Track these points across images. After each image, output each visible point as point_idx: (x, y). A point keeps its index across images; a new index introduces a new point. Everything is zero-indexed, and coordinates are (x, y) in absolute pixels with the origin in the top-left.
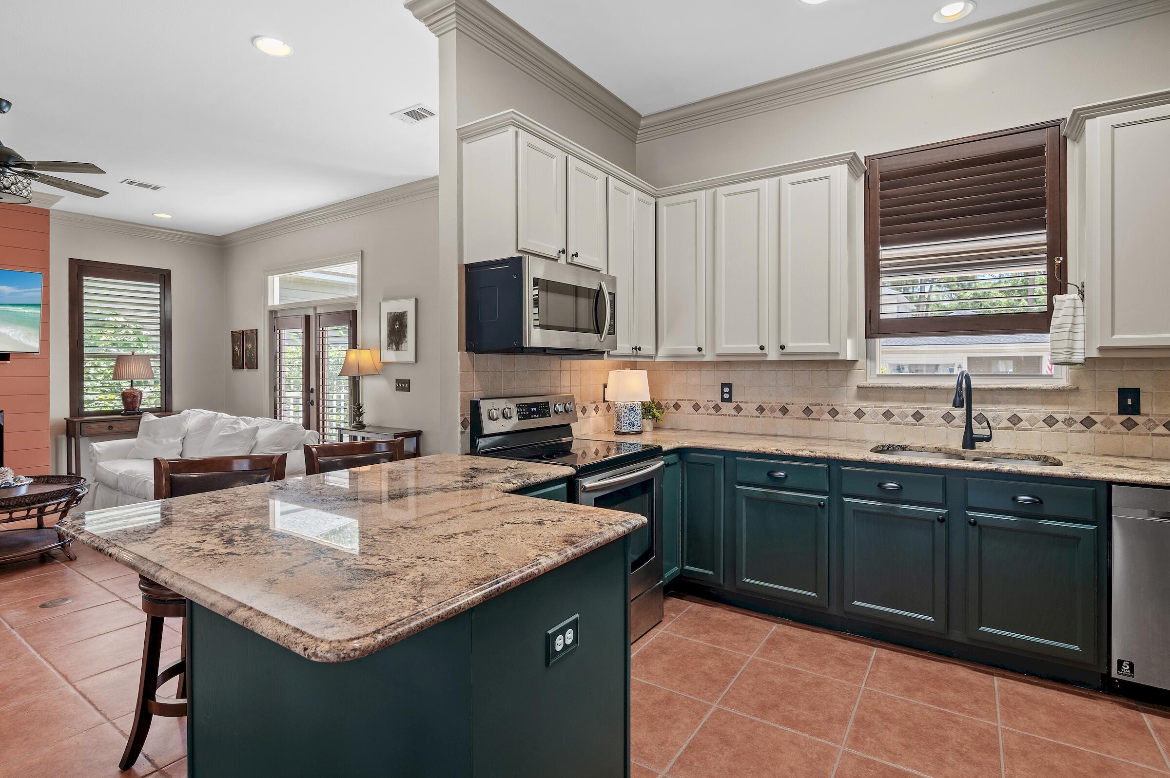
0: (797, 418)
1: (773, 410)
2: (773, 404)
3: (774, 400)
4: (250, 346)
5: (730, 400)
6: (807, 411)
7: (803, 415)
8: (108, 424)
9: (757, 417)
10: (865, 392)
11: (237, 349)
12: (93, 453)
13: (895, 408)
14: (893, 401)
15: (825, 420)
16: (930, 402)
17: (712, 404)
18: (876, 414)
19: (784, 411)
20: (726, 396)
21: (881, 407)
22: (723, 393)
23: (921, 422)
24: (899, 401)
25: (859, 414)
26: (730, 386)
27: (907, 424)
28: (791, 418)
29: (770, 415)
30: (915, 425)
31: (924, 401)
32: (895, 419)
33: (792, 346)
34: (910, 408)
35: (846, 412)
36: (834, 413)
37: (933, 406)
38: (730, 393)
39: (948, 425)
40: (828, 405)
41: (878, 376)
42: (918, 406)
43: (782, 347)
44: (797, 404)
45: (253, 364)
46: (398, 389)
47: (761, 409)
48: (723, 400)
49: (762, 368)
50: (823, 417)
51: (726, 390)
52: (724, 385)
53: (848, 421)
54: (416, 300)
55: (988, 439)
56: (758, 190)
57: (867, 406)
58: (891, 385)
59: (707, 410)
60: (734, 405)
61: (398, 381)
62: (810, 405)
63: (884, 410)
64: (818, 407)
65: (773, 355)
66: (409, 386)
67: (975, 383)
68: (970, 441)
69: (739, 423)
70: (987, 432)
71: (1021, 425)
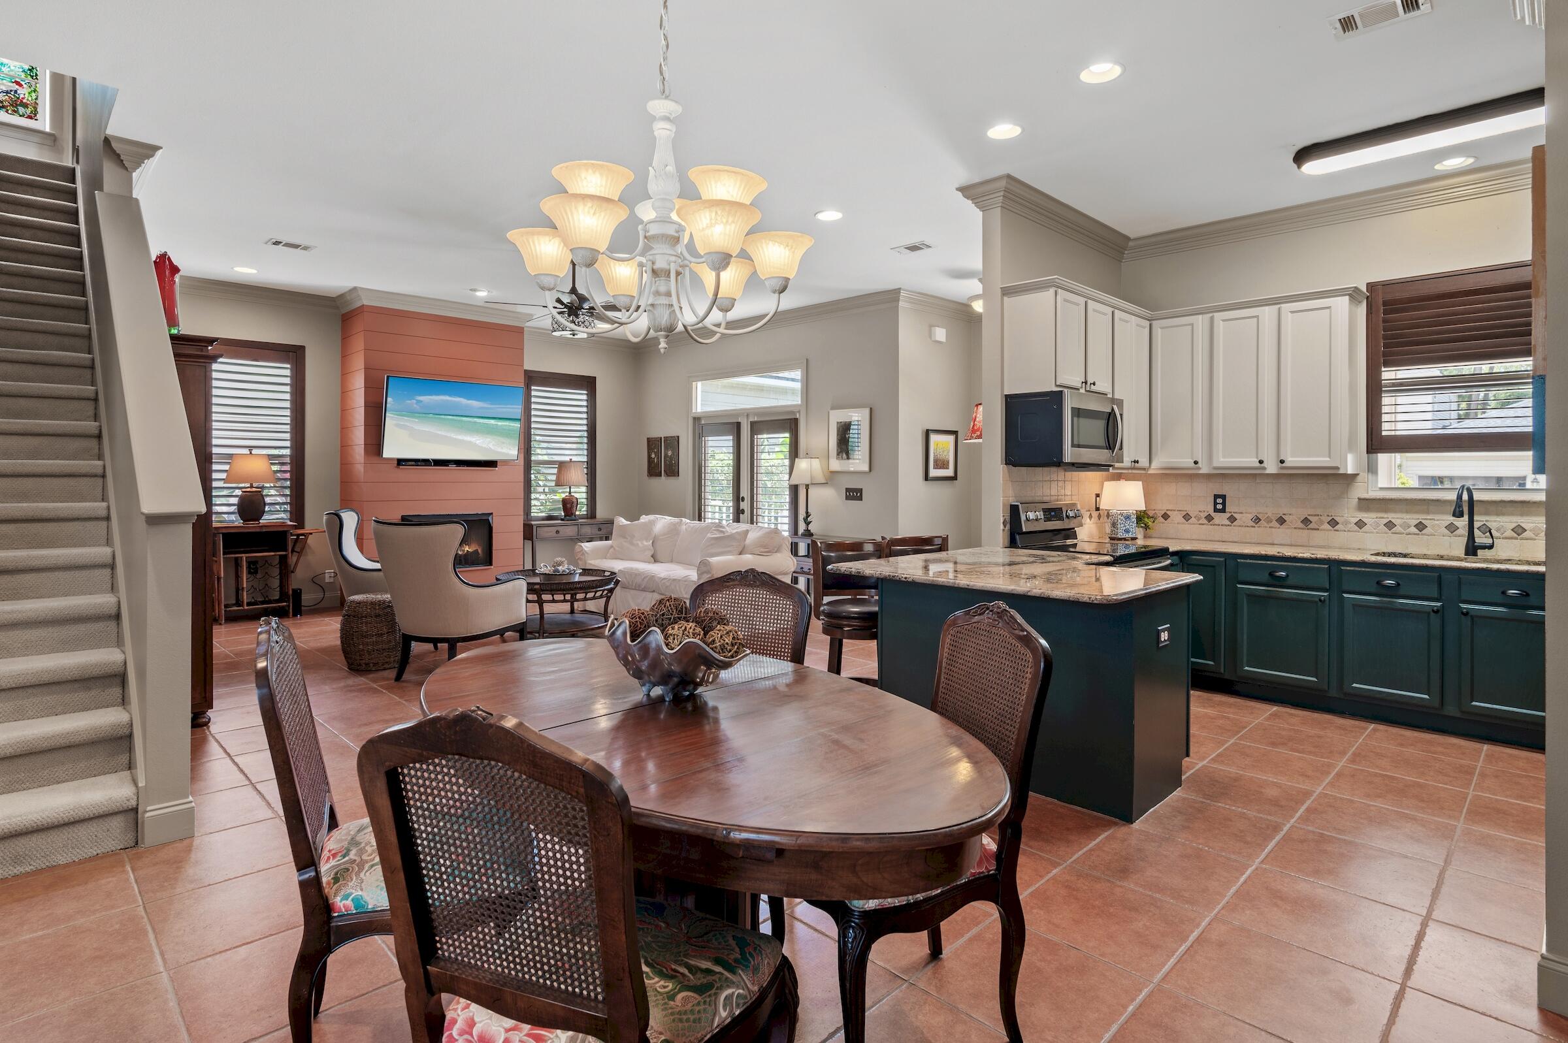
0: (1295, 528)
1: (1269, 520)
2: (1270, 514)
3: (1272, 511)
4: (670, 453)
5: (1223, 510)
6: (1306, 521)
7: (1302, 525)
8: (555, 529)
9: (1252, 527)
10: (1366, 504)
11: (653, 456)
12: (583, 552)
13: (1398, 518)
14: (1395, 512)
15: (1324, 530)
16: (1433, 513)
17: (1204, 515)
18: (1378, 525)
19: (1281, 521)
20: (1219, 507)
21: (1383, 518)
22: (1215, 504)
23: (1424, 532)
24: (1401, 512)
25: (1360, 524)
26: (1224, 497)
27: (1409, 534)
28: (1288, 528)
29: (1266, 524)
30: (1418, 534)
31: (1428, 513)
32: (1398, 529)
33: (1292, 460)
34: (1413, 519)
35: (1346, 523)
36: (1333, 523)
37: (1437, 517)
38: (1224, 504)
39: (1451, 535)
40: (1328, 516)
41: (1381, 489)
42: (1421, 517)
43: (1282, 462)
44: (1295, 515)
45: (673, 471)
46: (847, 498)
47: (1257, 520)
48: (1216, 510)
49: (1258, 481)
50: (1322, 527)
51: (1219, 501)
52: (1216, 497)
53: (1349, 531)
54: (871, 409)
55: (1491, 547)
56: (1258, 317)
57: (1369, 517)
58: (1393, 497)
59: (1199, 520)
60: (1228, 515)
61: (847, 490)
62: (1309, 515)
63: (1386, 521)
64: (1317, 518)
65: (1271, 468)
66: (861, 495)
67: (1477, 496)
68: (1472, 549)
69: (1234, 532)
70: (1490, 541)
71: (1525, 535)
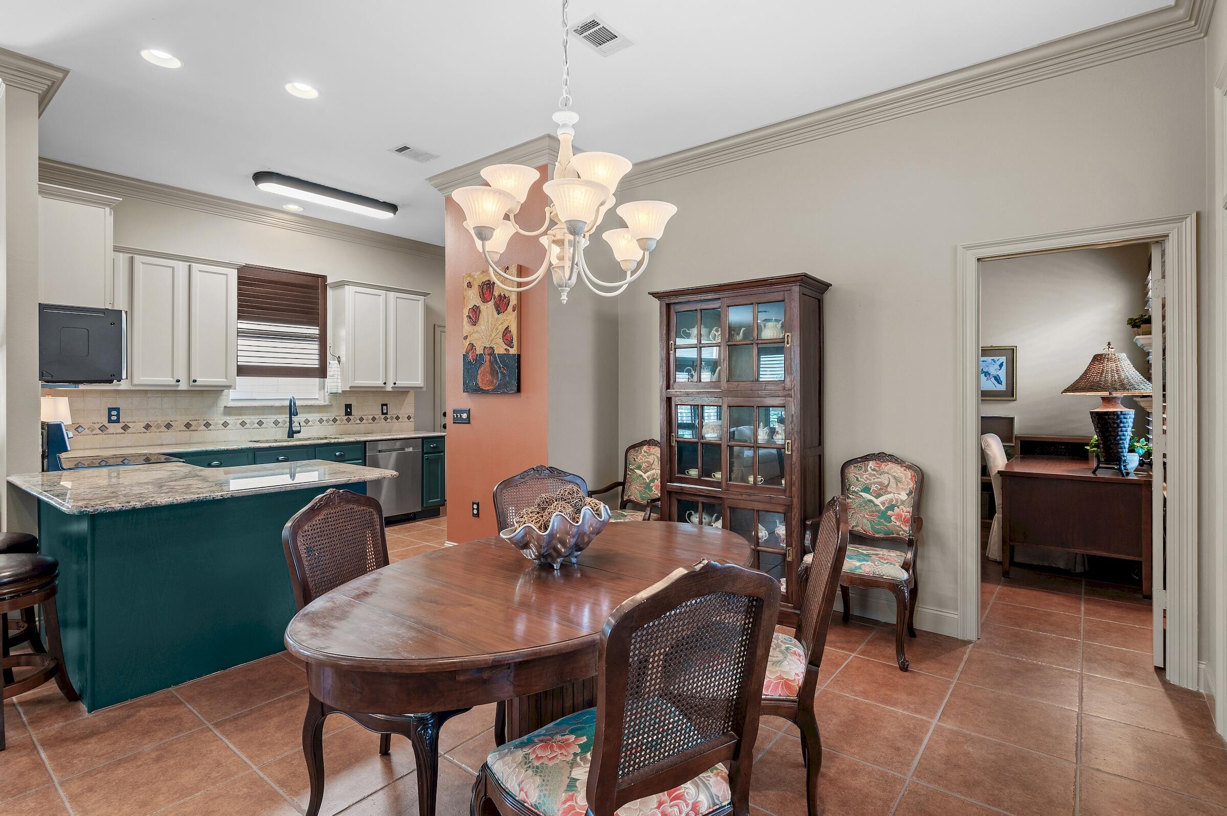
0: (180, 431)
1: (158, 427)
2: (159, 422)
3: (162, 420)
5: (118, 421)
6: (188, 426)
7: (185, 428)
9: (144, 432)
10: (228, 411)
13: (248, 419)
14: (246, 415)
15: (201, 430)
16: (267, 414)
17: (97, 426)
18: (236, 424)
19: (168, 426)
20: (114, 418)
21: (239, 419)
22: (110, 415)
23: (262, 426)
24: (250, 415)
25: (225, 424)
26: (118, 410)
27: (254, 428)
28: (174, 431)
29: (156, 430)
30: (259, 428)
31: (264, 414)
32: (248, 426)
33: (201, 381)
34: (256, 418)
35: (217, 424)
36: (207, 425)
37: (269, 417)
38: (118, 415)
39: (277, 427)
40: (204, 420)
41: (232, 400)
42: (260, 417)
43: (195, 381)
44: (179, 421)
47: (147, 427)
48: (110, 421)
49: (149, 395)
50: (200, 428)
51: (114, 413)
52: (110, 410)
53: (218, 430)
55: (299, 432)
56: (173, 268)
57: (230, 419)
58: (248, 405)
59: (92, 430)
60: (122, 425)
62: (190, 420)
63: (240, 421)
64: (196, 422)
65: (183, 386)
67: (298, 403)
68: (291, 434)
69: (127, 439)
70: (299, 429)
71: (309, 424)
